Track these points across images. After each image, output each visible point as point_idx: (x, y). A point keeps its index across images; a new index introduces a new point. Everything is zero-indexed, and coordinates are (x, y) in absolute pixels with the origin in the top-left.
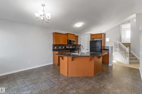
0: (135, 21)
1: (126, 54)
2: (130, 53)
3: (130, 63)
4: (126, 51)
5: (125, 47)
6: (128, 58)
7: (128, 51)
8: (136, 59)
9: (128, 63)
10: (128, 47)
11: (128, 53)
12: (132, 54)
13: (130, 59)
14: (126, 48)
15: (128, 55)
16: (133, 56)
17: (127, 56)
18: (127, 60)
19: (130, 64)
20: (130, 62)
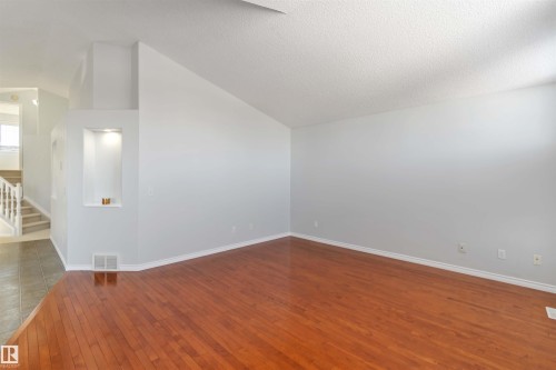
0: (35, 102)
1: (10, 207)
2: (23, 203)
3: (25, 231)
4: (10, 197)
5: (8, 185)
6: (18, 218)
7: (17, 196)
8: (41, 217)
9: (19, 232)
10: (18, 185)
11: (18, 201)
12: (28, 204)
13: (25, 220)
14: (12, 188)
15: (18, 207)
16: (32, 210)
17: (15, 211)
18: (13, 225)
19: (23, 233)
20: (23, 229)
